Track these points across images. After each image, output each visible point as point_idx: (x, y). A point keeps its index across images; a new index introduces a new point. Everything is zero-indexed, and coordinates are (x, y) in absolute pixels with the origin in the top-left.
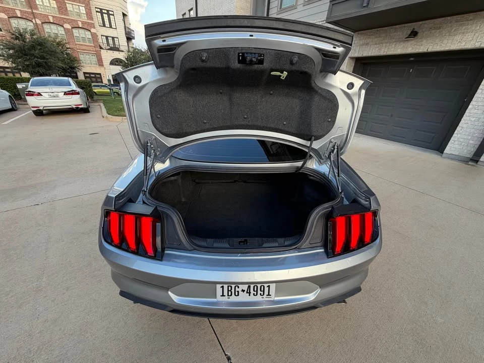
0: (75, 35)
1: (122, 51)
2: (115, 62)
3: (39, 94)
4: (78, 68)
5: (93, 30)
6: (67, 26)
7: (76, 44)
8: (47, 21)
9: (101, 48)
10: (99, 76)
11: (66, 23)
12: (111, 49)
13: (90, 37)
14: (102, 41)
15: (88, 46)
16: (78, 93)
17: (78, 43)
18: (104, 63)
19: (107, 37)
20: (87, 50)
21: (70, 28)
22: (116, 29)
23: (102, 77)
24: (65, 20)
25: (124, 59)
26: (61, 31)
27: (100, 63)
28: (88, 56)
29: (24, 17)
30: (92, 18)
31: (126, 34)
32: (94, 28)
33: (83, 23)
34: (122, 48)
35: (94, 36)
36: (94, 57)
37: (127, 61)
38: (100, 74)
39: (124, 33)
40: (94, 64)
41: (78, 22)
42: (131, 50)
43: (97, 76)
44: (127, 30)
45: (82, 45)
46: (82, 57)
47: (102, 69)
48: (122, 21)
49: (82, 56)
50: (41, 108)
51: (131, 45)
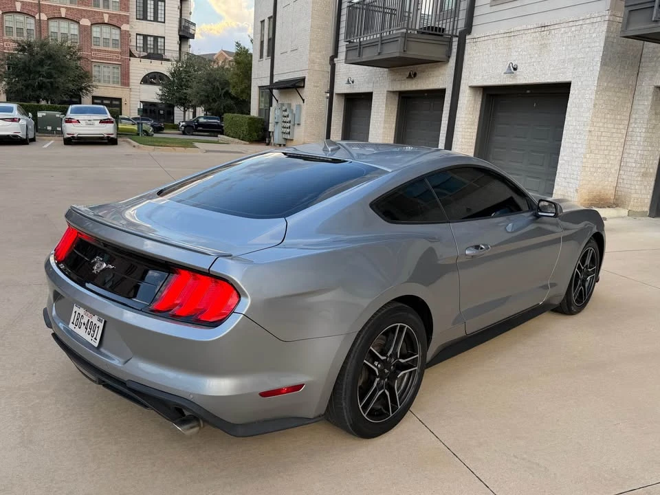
0: (94, 34)
1: (168, 60)
2: (149, 79)
3: (78, 121)
4: (87, 90)
5: (125, 27)
6: (85, 22)
7: (92, 50)
8: (57, 15)
9: (132, 55)
10: (117, 103)
11: (84, 17)
12: (149, 57)
13: (118, 37)
14: (135, 43)
15: (111, 52)
16: (112, 122)
17: (96, 48)
18: (131, 81)
19: (145, 37)
20: (108, 59)
21: (89, 24)
22: (164, 22)
23: (123, 104)
24: (84, 14)
25: (168, 74)
26: (74, 29)
27: (125, 80)
28: (106, 69)
29: (25, 12)
30: (128, 8)
31: (180, 30)
32: (128, 22)
33: (111, 16)
34: (167, 55)
35: (125, 36)
36: (116, 71)
37: (173, 76)
38: (120, 100)
39: (177, 29)
40: (114, 82)
41: (105, 15)
42: (184, 58)
43: (114, 102)
44: (183, 24)
45: (100, 51)
46: (95, 71)
47: (126, 90)
48: (177, 9)
49: (97, 69)
50: (75, 135)
51: (184, 49)
